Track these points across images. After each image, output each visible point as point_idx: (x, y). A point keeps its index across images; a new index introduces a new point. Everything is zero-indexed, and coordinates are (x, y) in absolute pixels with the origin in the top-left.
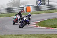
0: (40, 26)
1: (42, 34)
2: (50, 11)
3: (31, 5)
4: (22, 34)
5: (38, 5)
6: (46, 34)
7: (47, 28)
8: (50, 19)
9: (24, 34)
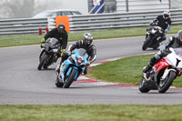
0: (99, 78)
1: (106, 104)
2: (133, 31)
3: (71, 13)
4: (43, 104)
5: (94, 12)
6: (119, 104)
7: (123, 85)
8: (129, 58)
9: (48, 104)
